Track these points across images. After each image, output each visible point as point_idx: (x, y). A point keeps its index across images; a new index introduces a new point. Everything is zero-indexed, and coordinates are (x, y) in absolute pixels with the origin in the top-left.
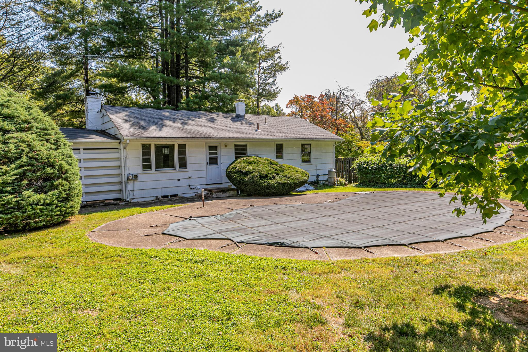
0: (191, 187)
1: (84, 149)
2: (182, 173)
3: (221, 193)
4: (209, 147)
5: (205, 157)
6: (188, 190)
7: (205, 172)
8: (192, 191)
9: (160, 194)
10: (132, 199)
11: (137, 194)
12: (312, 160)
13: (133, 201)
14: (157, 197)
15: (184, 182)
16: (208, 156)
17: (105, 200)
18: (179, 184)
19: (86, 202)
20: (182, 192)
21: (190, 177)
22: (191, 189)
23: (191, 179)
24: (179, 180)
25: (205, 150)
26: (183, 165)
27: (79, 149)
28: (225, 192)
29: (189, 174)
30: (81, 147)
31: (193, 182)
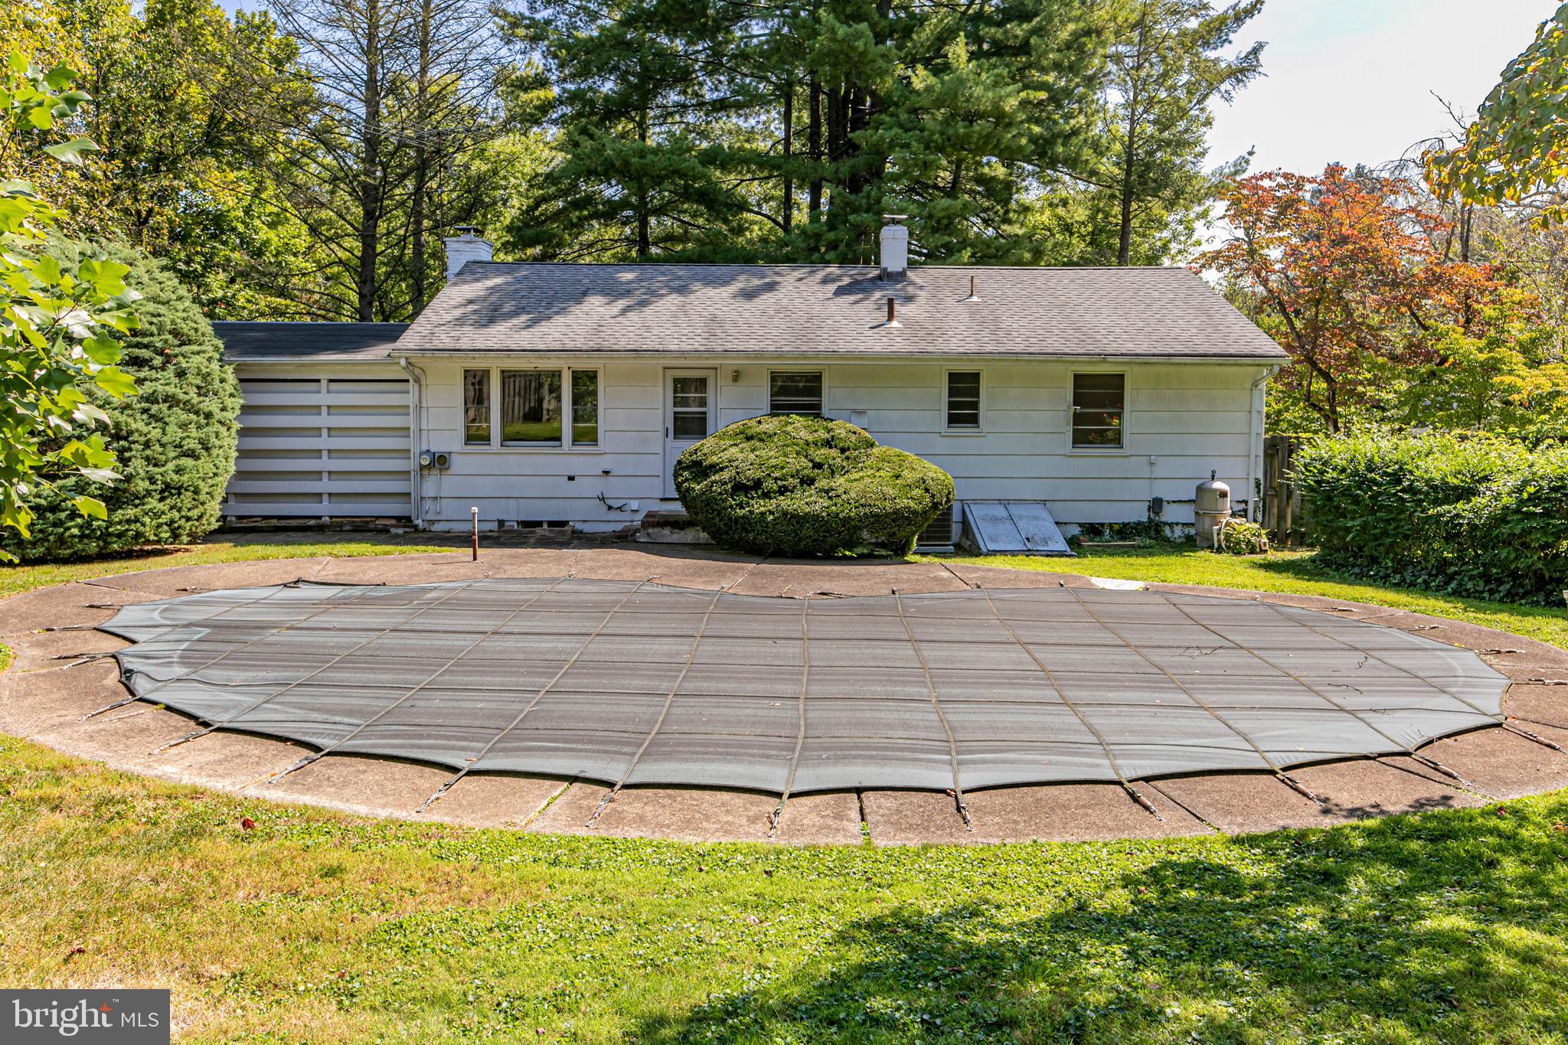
0: (610, 502)
1: (331, 381)
2: (582, 458)
3: (666, 531)
4: (676, 381)
5: (660, 412)
6: (599, 511)
7: (659, 459)
8: (614, 515)
9: (513, 514)
10: (433, 522)
11: (449, 509)
12: (1126, 438)
13: (436, 527)
14: (501, 523)
15: (588, 487)
16: (671, 409)
17: (378, 517)
18: (572, 488)
19: (331, 517)
20: (582, 514)
21: (606, 473)
22: (610, 508)
23: (610, 479)
24: (571, 478)
25: (660, 389)
26: (586, 436)
27: (319, 381)
28: (682, 529)
29: (606, 463)
30: (324, 377)
31: (614, 489)
